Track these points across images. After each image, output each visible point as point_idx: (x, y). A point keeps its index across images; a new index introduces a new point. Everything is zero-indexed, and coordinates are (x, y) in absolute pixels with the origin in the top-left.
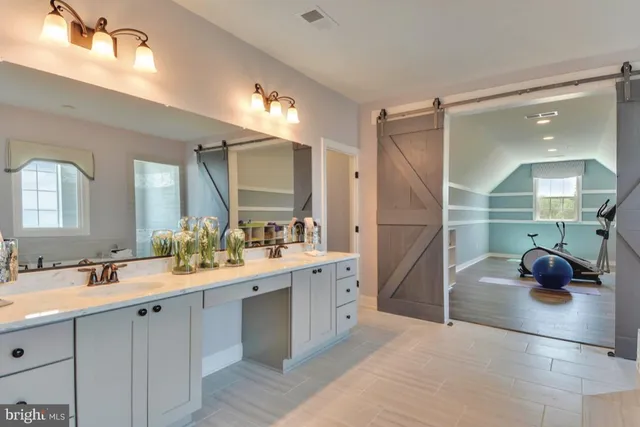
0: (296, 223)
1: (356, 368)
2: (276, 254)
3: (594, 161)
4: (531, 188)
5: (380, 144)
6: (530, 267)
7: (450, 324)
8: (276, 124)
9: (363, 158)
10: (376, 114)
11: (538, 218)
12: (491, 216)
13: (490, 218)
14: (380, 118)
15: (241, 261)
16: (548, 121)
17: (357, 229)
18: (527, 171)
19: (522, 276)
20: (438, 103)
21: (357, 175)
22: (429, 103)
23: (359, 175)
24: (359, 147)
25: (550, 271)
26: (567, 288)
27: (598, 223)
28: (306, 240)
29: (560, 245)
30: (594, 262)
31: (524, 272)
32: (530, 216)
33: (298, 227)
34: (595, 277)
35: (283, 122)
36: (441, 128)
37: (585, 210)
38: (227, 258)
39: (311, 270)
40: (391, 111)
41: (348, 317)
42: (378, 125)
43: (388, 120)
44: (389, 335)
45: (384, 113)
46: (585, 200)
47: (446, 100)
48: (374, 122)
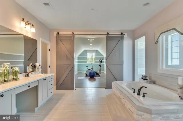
0: (32, 65)
1: (57, 105)
2: (27, 76)
3: (97, 50)
4: (86, 56)
5: (57, 41)
6: (88, 74)
7: (76, 89)
8: (27, 32)
9: (51, 45)
10: (55, 33)
11: (88, 63)
12: (78, 62)
13: (78, 63)
14: (57, 34)
15: (18, 78)
16: (92, 41)
17: (49, 66)
18: (86, 51)
19: (86, 76)
20: (73, 33)
21: (49, 50)
22: (71, 33)
23: (50, 50)
24: (50, 41)
25: (92, 74)
26: (95, 78)
27: (99, 63)
28: (36, 70)
29: (92, 69)
30: (99, 72)
31: (86, 75)
32: (86, 62)
33: (32, 66)
34: (99, 75)
35: (29, 31)
36: (74, 40)
37: (96, 61)
38: (13, 78)
39: (43, 79)
40: (60, 33)
41: (52, 92)
42: (57, 36)
43: (60, 35)
44: (62, 95)
45: (58, 33)
46: (96, 58)
47: (75, 33)
48: (55, 35)
